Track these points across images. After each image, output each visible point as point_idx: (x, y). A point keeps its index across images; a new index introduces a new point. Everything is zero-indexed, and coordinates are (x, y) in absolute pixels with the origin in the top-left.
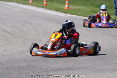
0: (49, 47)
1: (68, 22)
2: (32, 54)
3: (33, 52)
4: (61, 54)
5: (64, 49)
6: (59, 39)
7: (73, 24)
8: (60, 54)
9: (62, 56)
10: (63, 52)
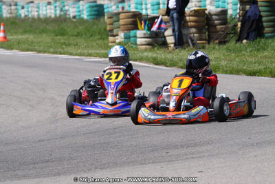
0: (172, 105)
1: (198, 56)
2: (139, 120)
3: (139, 116)
4: (199, 117)
5: (202, 107)
6: (188, 88)
7: (207, 60)
8: (197, 116)
9: (200, 120)
10: (202, 113)
